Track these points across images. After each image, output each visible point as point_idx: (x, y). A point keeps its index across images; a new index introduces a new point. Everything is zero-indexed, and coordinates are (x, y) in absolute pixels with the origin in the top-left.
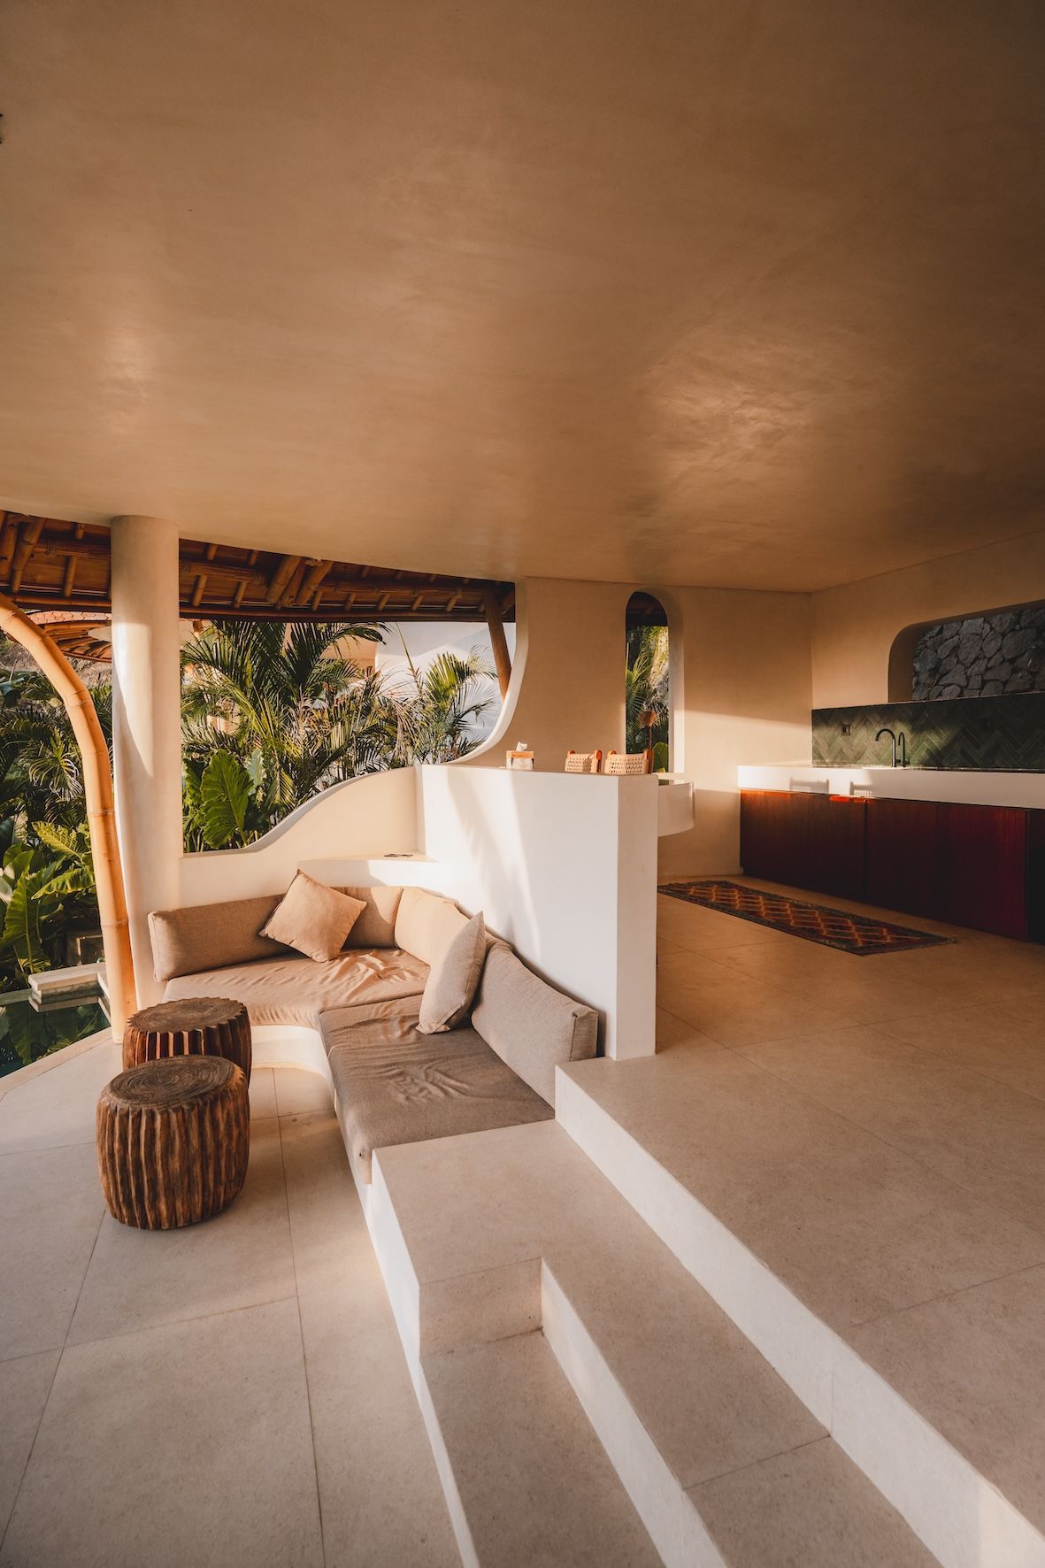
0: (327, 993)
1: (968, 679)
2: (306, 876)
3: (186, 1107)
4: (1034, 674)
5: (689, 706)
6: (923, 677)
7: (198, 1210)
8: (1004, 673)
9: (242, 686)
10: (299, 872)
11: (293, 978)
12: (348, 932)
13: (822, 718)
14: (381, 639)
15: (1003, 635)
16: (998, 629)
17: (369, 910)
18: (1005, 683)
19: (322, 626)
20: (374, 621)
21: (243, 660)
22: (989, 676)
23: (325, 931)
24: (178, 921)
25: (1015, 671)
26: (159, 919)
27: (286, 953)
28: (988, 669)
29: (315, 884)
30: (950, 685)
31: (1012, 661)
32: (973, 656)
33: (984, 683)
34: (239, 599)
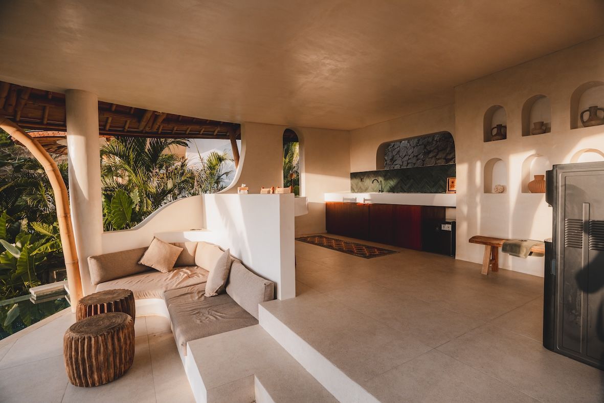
0: (168, 284)
1: (403, 162)
2: (157, 239)
3: (105, 334)
4: (423, 161)
5: (307, 171)
6: (388, 162)
7: (112, 376)
8: (414, 160)
9: (129, 164)
10: (154, 237)
11: (153, 280)
12: (176, 260)
13: (354, 176)
14: (187, 145)
15: (414, 147)
16: (412, 145)
17: (184, 251)
18: (414, 164)
19: (163, 140)
20: (184, 138)
21: (129, 153)
22: (409, 161)
23: (166, 260)
24: (100, 260)
25: (418, 160)
26: (93, 260)
27: (150, 270)
28: (409, 159)
29: (162, 242)
30: (396, 165)
31: (417, 156)
32: (404, 154)
33: (408, 164)
34: (126, 127)
